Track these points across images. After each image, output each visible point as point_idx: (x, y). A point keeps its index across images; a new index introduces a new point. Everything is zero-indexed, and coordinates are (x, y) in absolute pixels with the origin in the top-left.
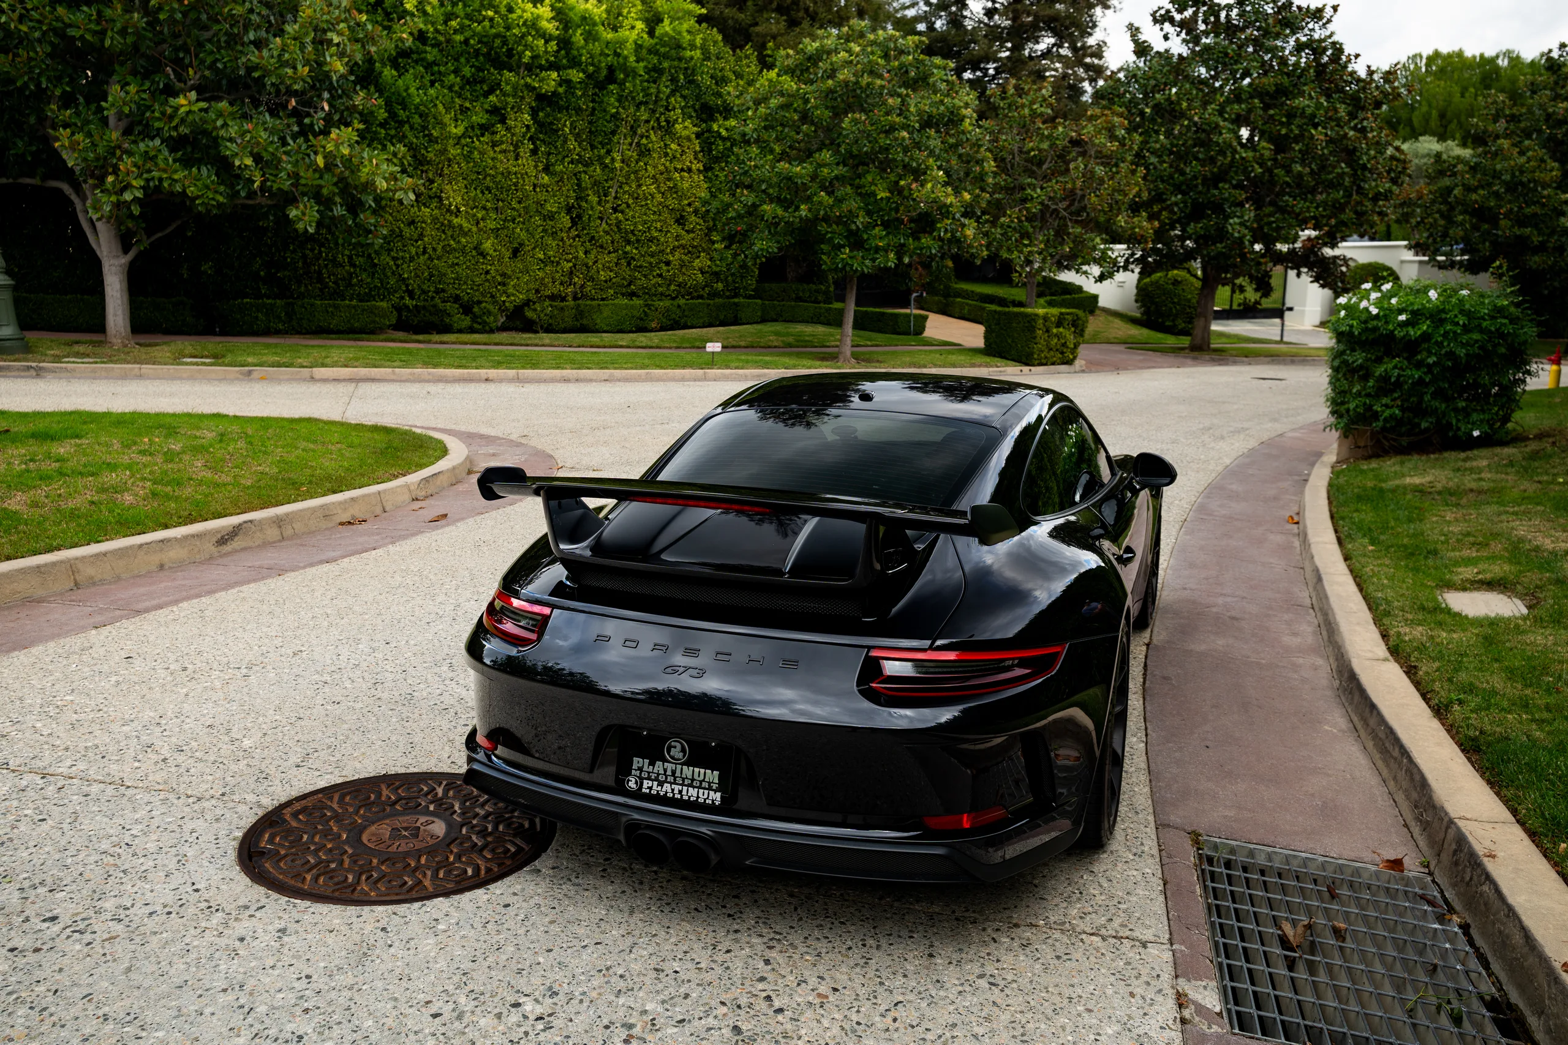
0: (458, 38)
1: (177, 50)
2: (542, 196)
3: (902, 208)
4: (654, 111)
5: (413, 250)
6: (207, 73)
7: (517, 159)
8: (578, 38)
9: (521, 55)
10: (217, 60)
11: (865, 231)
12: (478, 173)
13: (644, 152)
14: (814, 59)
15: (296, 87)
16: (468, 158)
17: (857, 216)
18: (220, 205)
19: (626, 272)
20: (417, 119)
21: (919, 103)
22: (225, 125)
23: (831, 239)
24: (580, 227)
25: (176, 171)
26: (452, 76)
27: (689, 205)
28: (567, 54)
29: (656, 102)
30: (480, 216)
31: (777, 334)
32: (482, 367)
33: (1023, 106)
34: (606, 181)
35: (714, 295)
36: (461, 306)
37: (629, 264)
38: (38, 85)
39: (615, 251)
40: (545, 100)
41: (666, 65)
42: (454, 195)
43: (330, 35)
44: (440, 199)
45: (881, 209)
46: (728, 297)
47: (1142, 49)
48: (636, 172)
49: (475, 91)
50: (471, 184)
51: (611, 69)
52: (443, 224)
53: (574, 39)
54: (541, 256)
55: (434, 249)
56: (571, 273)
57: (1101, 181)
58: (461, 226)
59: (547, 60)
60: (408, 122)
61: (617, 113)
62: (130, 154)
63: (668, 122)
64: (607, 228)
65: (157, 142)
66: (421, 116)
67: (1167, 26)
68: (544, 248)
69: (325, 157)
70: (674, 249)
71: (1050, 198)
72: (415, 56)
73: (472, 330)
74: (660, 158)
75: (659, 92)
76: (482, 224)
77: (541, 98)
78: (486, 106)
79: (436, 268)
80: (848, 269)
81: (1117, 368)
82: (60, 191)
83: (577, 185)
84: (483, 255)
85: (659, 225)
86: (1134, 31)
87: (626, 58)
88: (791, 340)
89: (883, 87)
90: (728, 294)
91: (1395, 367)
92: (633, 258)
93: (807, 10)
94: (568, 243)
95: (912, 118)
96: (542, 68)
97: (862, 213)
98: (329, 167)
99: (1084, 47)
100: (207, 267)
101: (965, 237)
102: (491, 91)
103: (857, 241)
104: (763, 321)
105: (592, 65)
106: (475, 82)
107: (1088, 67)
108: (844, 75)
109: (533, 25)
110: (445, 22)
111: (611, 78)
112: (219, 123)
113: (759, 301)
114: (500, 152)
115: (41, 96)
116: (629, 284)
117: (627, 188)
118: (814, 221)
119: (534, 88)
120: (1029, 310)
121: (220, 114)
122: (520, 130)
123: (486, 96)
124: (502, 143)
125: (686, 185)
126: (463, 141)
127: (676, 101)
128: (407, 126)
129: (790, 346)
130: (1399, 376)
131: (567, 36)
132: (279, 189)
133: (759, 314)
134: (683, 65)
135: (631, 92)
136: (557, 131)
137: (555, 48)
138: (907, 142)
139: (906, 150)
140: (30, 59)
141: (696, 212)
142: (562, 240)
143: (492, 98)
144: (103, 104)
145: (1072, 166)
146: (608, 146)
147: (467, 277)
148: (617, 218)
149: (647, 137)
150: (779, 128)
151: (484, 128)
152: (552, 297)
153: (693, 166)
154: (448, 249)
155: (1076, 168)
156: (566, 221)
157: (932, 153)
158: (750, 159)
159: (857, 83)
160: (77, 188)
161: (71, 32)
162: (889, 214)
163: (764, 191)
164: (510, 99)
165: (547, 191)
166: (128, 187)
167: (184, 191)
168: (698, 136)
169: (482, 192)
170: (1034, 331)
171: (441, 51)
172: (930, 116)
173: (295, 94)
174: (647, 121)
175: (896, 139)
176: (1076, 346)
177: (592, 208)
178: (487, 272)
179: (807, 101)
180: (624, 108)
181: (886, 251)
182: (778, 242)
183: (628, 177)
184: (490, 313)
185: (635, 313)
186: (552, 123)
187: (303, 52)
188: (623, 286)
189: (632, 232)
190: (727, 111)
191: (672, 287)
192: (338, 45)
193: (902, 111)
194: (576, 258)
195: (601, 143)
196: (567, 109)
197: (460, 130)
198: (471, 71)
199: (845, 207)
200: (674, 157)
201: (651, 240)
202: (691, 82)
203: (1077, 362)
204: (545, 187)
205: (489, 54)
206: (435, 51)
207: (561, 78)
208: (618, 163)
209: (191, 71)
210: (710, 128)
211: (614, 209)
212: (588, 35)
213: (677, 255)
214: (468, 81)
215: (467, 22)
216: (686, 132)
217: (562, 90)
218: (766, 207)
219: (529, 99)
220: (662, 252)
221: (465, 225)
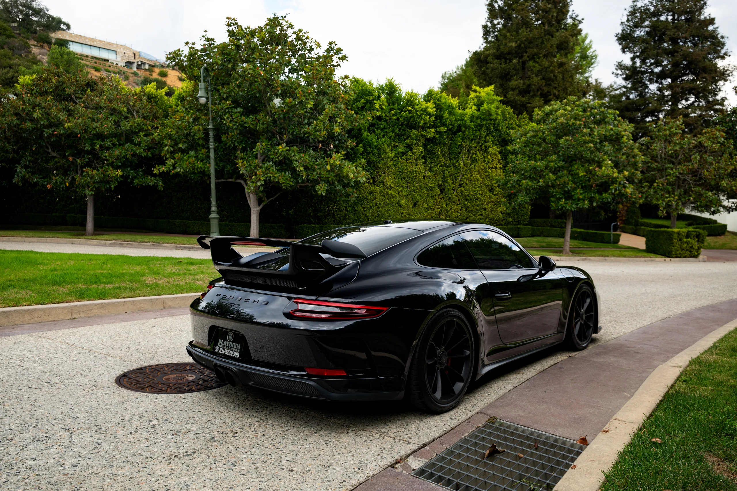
0: (394, 118)
1: (281, 129)
2: (427, 181)
3: (592, 180)
4: (479, 143)
5: (371, 205)
6: (291, 136)
7: (416, 165)
8: (446, 115)
9: (419, 122)
11: (573, 191)
12: (400, 172)
13: (474, 161)
14: (549, 114)
15: (320, 139)
16: (395, 166)
17: (568, 184)
18: (291, 186)
19: (465, 213)
20: (376, 151)
21: (600, 131)
22: (294, 155)
23: (555, 195)
24: (444, 194)
25: (276, 174)
26: (391, 133)
27: (496, 183)
28: (441, 121)
29: (479, 139)
30: (400, 190)
31: (537, 242)
34: (456, 174)
35: (509, 223)
37: (466, 210)
38: (234, 145)
39: (460, 204)
40: (429, 141)
41: (484, 123)
42: (389, 181)
43: (337, 119)
44: (383, 182)
45: (581, 181)
46: (515, 225)
48: (470, 169)
49: (401, 139)
50: (397, 177)
51: (459, 126)
52: (384, 193)
53: (444, 115)
54: (426, 206)
55: (380, 204)
56: (440, 213)
57: (711, 164)
58: (391, 194)
59: (430, 124)
60: (372, 152)
61: (461, 144)
62: (261, 167)
63: (486, 147)
64: (456, 194)
65: (271, 163)
66: (377, 150)
68: (428, 203)
69: (331, 166)
70: (488, 203)
71: (680, 173)
72: (376, 126)
74: (482, 163)
75: (481, 134)
76: (401, 193)
77: (428, 140)
78: (405, 145)
80: (564, 209)
82: (240, 183)
83: (443, 176)
84: (401, 206)
85: (481, 192)
87: (466, 121)
88: (544, 244)
89: (581, 124)
90: (515, 223)
92: (468, 207)
93: (554, 95)
94: (438, 200)
95: (595, 137)
96: (429, 128)
97: (570, 182)
98: (332, 170)
99: (715, 100)
100: (291, 212)
101: (627, 193)
102: (407, 138)
103: (568, 195)
104: (533, 236)
105: (451, 125)
106: (401, 135)
107: (716, 111)
108: (562, 120)
109: (425, 110)
110: (389, 112)
111: (459, 129)
112: (292, 155)
113: (531, 227)
114: (410, 163)
115: (235, 148)
116: (467, 218)
117: (466, 176)
118: (547, 186)
119: (425, 136)
120: (670, 230)
121: (293, 151)
122: (418, 153)
123: (405, 140)
124: (410, 159)
125: (494, 174)
126: (394, 159)
127: (489, 138)
128: (371, 154)
129: (543, 247)
131: (441, 114)
132: (313, 179)
133: (530, 232)
134: (493, 122)
135: (468, 135)
136: (435, 153)
137: (434, 119)
138: (593, 149)
139: (592, 152)
140: (232, 136)
141: (498, 186)
142: (436, 199)
143: (407, 141)
144: (254, 150)
145: (693, 157)
146: (457, 158)
147: (393, 215)
148: (461, 190)
149: (476, 154)
150: (531, 146)
151: (403, 154)
153: (498, 166)
154: (386, 204)
155: (696, 158)
156: (438, 191)
158: (517, 161)
159: (568, 123)
160: (245, 181)
161: (246, 125)
162: (585, 183)
163: (523, 174)
164: (414, 141)
165: (430, 178)
166: (260, 180)
167: (279, 181)
168: (500, 153)
169: (402, 180)
170: (672, 240)
171: (387, 123)
172: (606, 137)
173: (320, 142)
174: (476, 147)
175: (587, 147)
176: (699, 248)
177: (449, 185)
178: (402, 213)
179: (544, 133)
180: (464, 142)
181: (584, 200)
182: (530, 197)
183: (466, 171)
186: (433, 150)
187: (324, 126)
189: (468, 195)
190: (511, 141)
192: (340, 122)
193: (591, 135)
194: (442, 207)
195: (454, 158)
196: (440, 144)
197: (393, 154)
198: (399, 131)
199: (562, 180)
200: (488, 162)
201: (477, 199)
202: (497, 130)
203: (701, 257)
204: (429, 177)
205: (408, 124)
206: (385, 124)
207: (436, 131)
208: (462, 166)
209: (285, 136)
210: (505, 149)
211: (460, 186)
212: (450, 113)
213: (490, 205)
214: (398, 135)
215: (398, 111)
216: (494, 151)
217: (437, 136)
218: (524, 181)
219: (422, 141)
220: (483, 204)
221: (394, 193)
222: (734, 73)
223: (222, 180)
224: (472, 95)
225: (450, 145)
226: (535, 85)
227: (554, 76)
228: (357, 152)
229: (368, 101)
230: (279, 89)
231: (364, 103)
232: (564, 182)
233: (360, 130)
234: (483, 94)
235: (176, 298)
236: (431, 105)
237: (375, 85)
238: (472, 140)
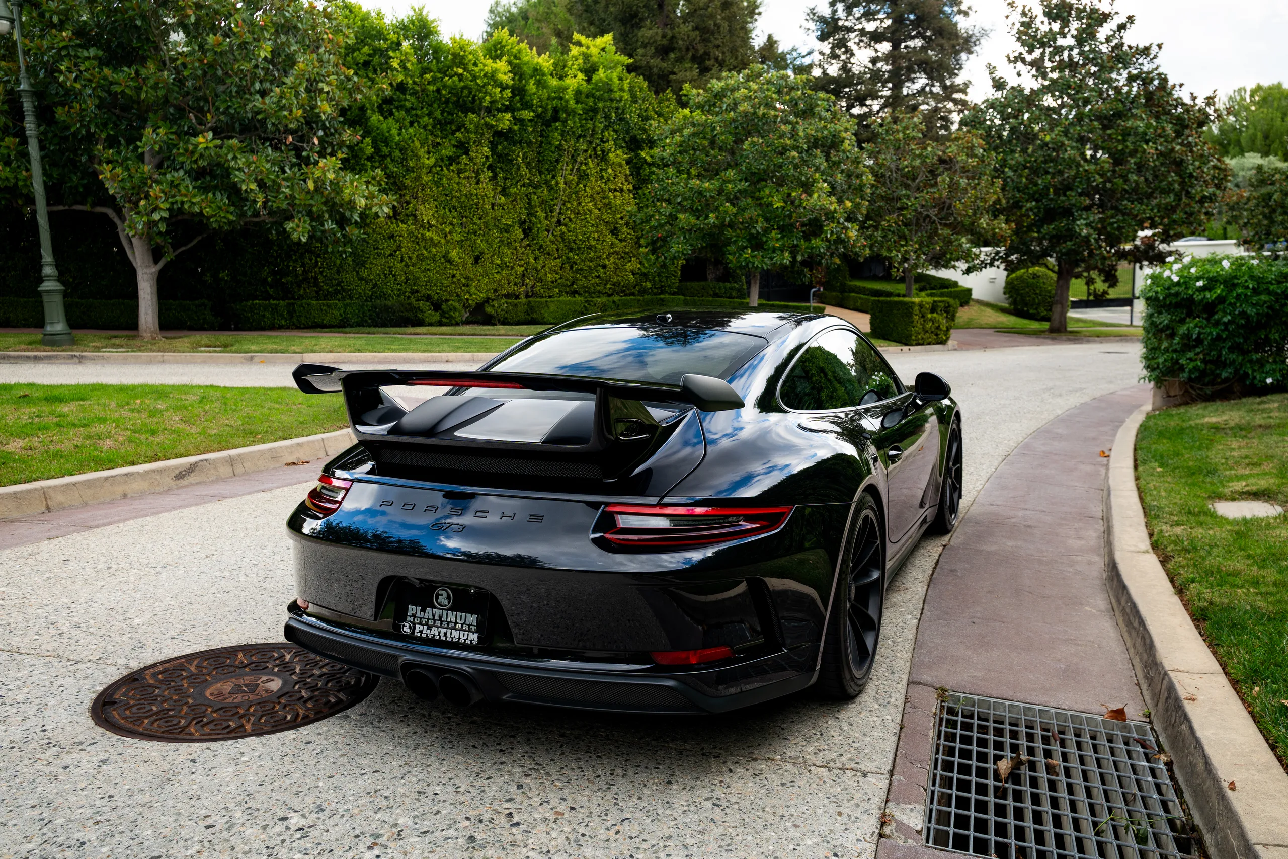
0: (431, 88)
1: (198, 100)
2: (499, 213)
3: (794, 215)
4: (591, 143)
6: (222, 118)
7: (478, 183)
8: (531, 86)
9: (482, 100)
10: (230, 107)
11: (764, 235)
12: (447, 195)
13: (583, 176)
14: (720, 95)
15: (292, 126)
16: (438, 183)
17: (757, 223)
18: (230, 223)
19: (569, 275)
20: (397, 153)
21: (806, 129)
22: (235, 158)
23: (735, 241)
24: (530, 238)
25: (195, 196)
26: (426, 119)
27: (622, 218)
28: (521, 99)
29: (592, 135)
30: (447, 230)
32: (444, 351)
33: (898, 131)
34: (552, 200)
35: (643, 292)
36: (432, 304)
37: (571, 267)
38: (88, 130)
39: (559, 257)
40: (500, 136)
41: (600, 105)
42: (426, 213)
43: (321, 85)
44: (415, 216)
45: (777, 216)
46: (655, 294)
47: (999, 85)
48: (576, 193)
49: (446, 130)
50: (440, 205)
51: (556, 110)
52: (417, 237)
53: (527, 87)
54: (499, 262)
55: (410, 258)
56: (524, 275)
57: (965, 191)
58: (431, 239)
59: (503, 104)
60: (390, 154)
61: (560, 145)
62: (158, 182)
63: (603, 151)
64: (553, 238)
65: (181, 173)
66: (401, 151)
67: (1019, 65)
68: (501, 256)
69: (315, 182)
70: (610, 254)
71: (923, 206)
72: (396, 104)
73: (441, 324)
74: (597, 181)
75: (595, 126)
76: (449, 237)
77: (499, 134)
78: (453, 142)
79: (412, 273)
80: (750, 266)
81: (985, 347)
82: (106, 216)
83: (528, 204)
84: (450, 261)
85: (596, 235)
86: (991, 69)
87: (567, 101)
89: (776, 116)
90: (654, 292)
91: (1196, 326)
92: (575, 263)
93: (717, 59)
94: (521, 251)
95: (801, 141)
96: (499, 110)
97: (761, 219)
98: (318, 189)
99: (952, 85)
100: (224, 275)
101: (849, 238)
102: (458, 130)
103: (757, 243)
105: (541, 107)
106: (446, 123)
107: (956, 102)
108: (744, 107)
109: (492, 77)
110: (421, 76)
111: (556, 118)
112: (230, 157)
113: (682, 297)
114: (465, 178)
115: (90, 139)
116: (572, 285)
117: (569, 206)
118: (722, 227)
119: (492, 126)
120: (906, 299)
121: (231, 149)
122: (480, 160)
123: (453, 133)
124: (466, 170)
125: (619, 202)
126: (434, 170)
127: (609, 135)
128: (389, 159)
130: (1199, 334)
131: (521, 85)
132: (278, 208)
134: (614, 105)
135: (572, 128)
136: (512, 160)
137: (510, 94)
138: (797, 160)
139: (796, 167)
140: (82, 110)
141: (627, 224)
142: (516, 249)
143: (458, 135)
144: (138, 143)
145: (940, 179)
146: (553, 171)
147: (437, 280)
148: (561, 231)
149: (586, 164)
150: (692, 152)
151: (452, 160)
152: (508, 296)
153: (625, 187)
154: (421, 258)
155: (944, 181)
156: (519, 233)
157: (817, 169)
158: (668, 178)
159: (755, 113)
160: (120, 211)
161: (118, 89)
162: (784, 220)
163: (679, 203)
164: (473, 136)
165: (503, 209)
166: (156, 209)
167: (201, 212)
168: (628, 162)
169: (450, 211)
170: (911, 317)
171: (418, 98)
172: (816, 140)
173: (293, 132)
174: (586, 151)
175: (788, 158)
176: (948, 329)
177: (540, 222)
178: (454, 276)
179: (714, 129)
180: (566, 141)
182: (691, 245)
183: (570, 197)
184: (455, 309)
185: (577, 308)
186: (507, 155)
187: (297, 98)
188: (566, 286)
189: (574, 241)
190: (651, 144)
191: (608, 286)
192: (328, 92)
193: (794, 135)
194: (528, 263)
195: (547, 170)
196: (520, 143)
197: (432, 161)
198: (442, 114)
199: (746, 215)
200: (609, 180)
201: (590, 247)
202: (621, 119)
203: (950, 342)
204: (502, 206)
205: (458, 101)
206: (413, 99)
207: (514, 118)
208: (562, 185)
209: (209, 116)
210: (637, 155)
211: (559, 223)
212: (539, 83)
213: (612, 260)
214: (440, 122)
215: (439, 75)
216: (618, 160)
217: (516, 128)
218: (681, 216)
219: (488, 135)
220: (599, 257)
221: (436, 237)
222: (982, 41)
223: (61, 208)
224: (575, 51)
225: (540, 146)
226: (683, 40)
227: (715, 25)
228: (360, 154)
229: (377, 51)
230: (190, 12)
231: (370, 55)
232: (751, 218)
233: (362, 109)
234: (594, 51)
235: (75, 484)
236: (502, 65)
237: (389, 20)
238: (580, 136)
